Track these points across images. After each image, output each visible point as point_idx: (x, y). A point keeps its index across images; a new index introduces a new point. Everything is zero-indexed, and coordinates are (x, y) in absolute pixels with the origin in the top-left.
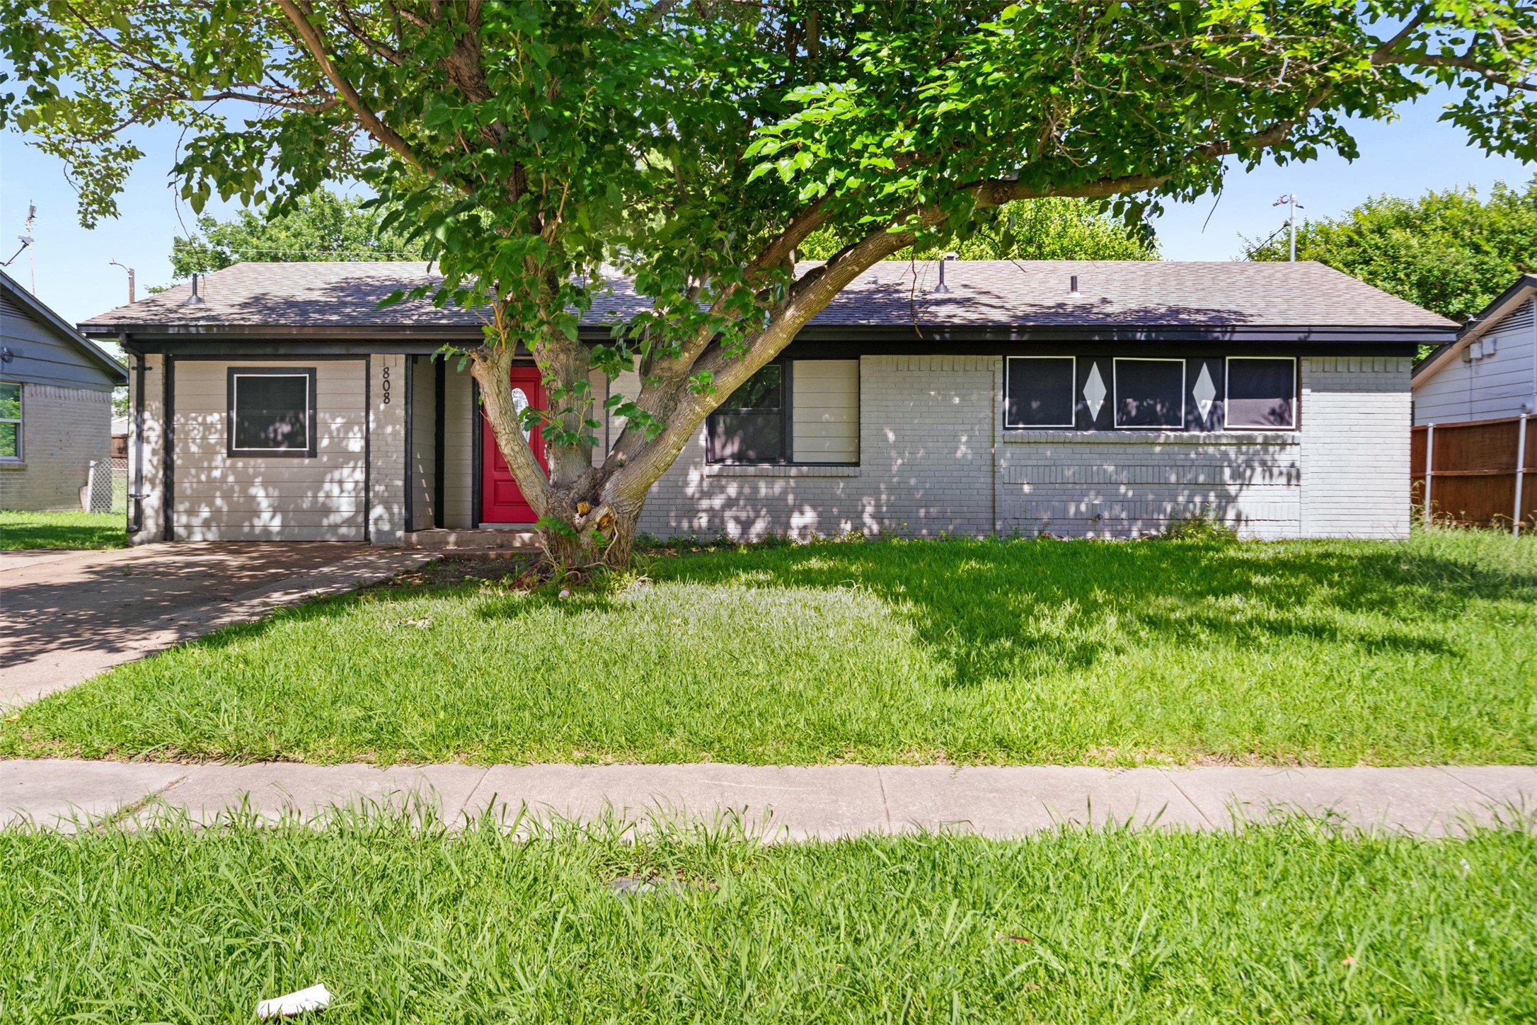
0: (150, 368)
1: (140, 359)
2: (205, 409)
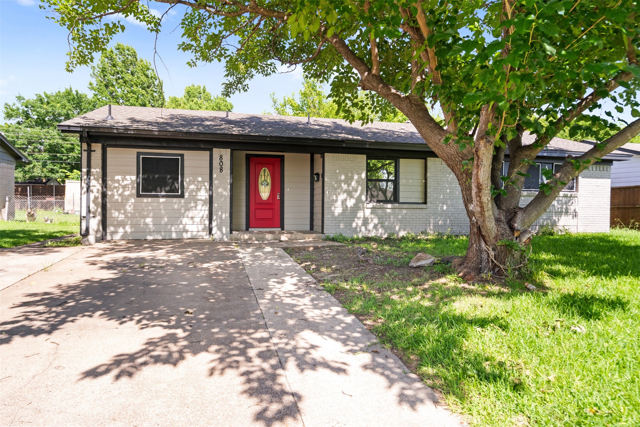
0: (94, 151)
1: (89, 146)
2: (124, 174)
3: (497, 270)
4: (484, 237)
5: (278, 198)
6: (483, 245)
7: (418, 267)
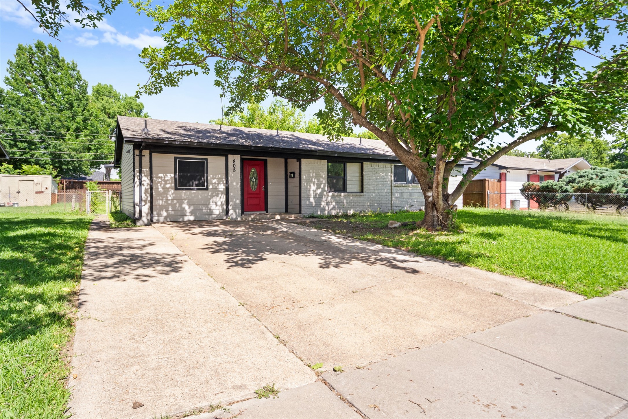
0: (144, 156)
1: (141, 152)
2: (166, 173)
3: (443, 225)
4: (436, 209)
5: (263, 189)
6: (435, 213)
7: (394, 228)
